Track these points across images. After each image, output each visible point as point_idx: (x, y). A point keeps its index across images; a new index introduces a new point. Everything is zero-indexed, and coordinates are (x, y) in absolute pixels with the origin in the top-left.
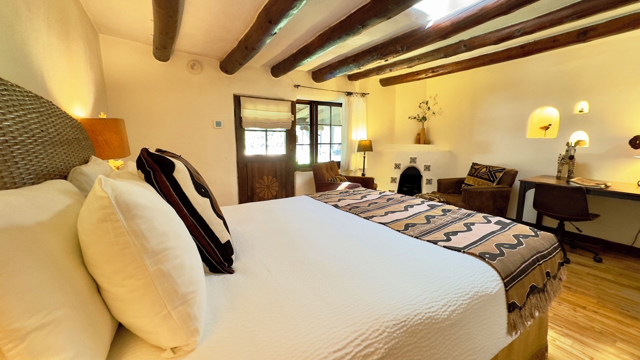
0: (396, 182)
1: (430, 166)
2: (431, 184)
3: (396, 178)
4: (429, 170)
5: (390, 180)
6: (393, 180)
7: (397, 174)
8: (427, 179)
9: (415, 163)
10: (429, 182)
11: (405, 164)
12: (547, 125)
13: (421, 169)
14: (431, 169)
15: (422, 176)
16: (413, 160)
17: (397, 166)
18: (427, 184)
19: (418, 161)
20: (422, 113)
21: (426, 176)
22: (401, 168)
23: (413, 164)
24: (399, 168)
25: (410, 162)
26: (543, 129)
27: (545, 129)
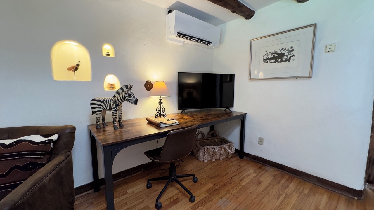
26: (72, 70)
27: (73, 70)
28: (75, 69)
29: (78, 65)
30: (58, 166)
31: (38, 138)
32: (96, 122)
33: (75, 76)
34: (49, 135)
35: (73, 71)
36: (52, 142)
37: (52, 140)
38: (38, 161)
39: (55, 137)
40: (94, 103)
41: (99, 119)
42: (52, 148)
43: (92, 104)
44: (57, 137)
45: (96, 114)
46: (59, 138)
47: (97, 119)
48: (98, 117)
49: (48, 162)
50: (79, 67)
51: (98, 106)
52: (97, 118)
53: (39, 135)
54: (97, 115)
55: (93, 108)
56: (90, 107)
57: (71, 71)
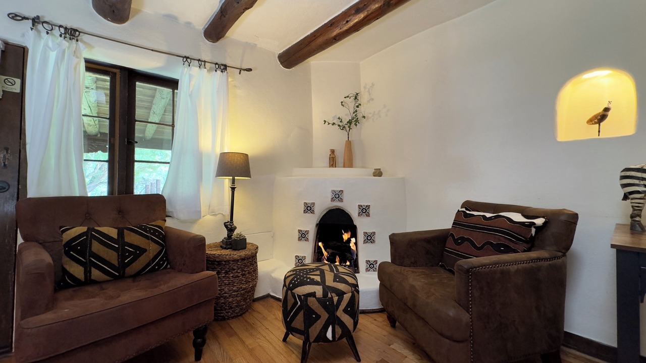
0: (307, 240)
1: (368, 207)
2: (373, 242)
3: (307, 232)
4: (368, 215)
5: (297, 235)
6: (303, 236)
7: (310, 224)
8: (365, 233)
9: (341, 200)
10: (370, 238)
11: (323, 204)
12: (600, 110)
13: (354, 213)
14: (371, 213)
15: (356, 226)
16: (337, 195)
17: (309, 209)
18: (365, 242)
19: (345, 196)
20: (346, 115)
21: (363, 225)
22: (316, 211)
23: (337, 204)
24: (313, 212)
25: (332, 200)
26: (593, 122)
27: (596, 121)
28: (601, 117)
29: (607, 110)
30: (535, 262)
31: (517, 217)
32: (632, 217)
33: (599, 131)
34: (533, 216)
35: (596, 123)
36: (535, 227)
37: (534, 224)
38: (512, 245)
39: (539, 221)
40: (628, 175)
41: (641, 210)
42: (533, 235)
43: (623, 177)
44: (543, 222)
45: (632, 199)
46: (545, 224)
47: (634, 210)
48: (637, 205)
49: (525, 251)
50: (610, 114)
51: (636, 182)
52: (632, 206)
53: (520, 214)
54: (633, 201)
55: (624, 186)
56: (618, 182)
57: (593, 124)
